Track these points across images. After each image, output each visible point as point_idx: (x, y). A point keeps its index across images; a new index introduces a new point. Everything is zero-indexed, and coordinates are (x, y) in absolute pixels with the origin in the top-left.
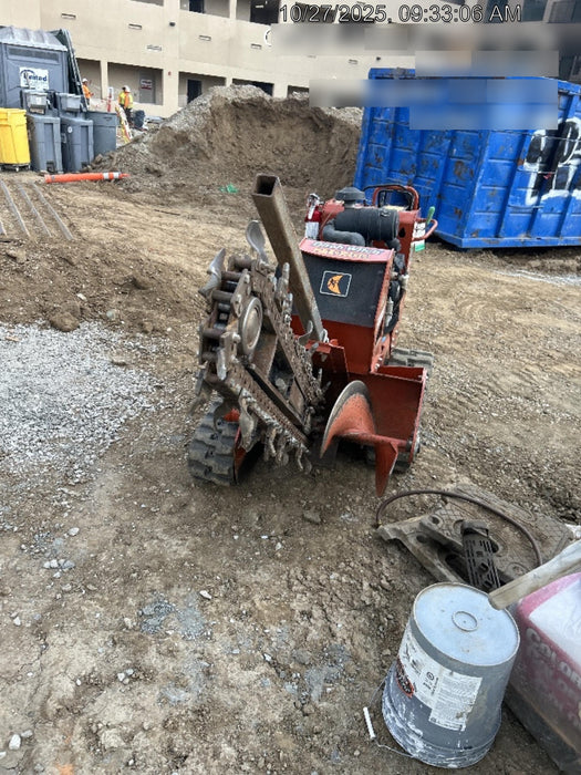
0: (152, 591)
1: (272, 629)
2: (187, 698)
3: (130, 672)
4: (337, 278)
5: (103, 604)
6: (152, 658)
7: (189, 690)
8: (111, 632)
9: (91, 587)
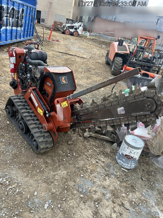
0: (74, 185)
1: (98, 170)
2: (109, 195)
3: (96, 203)
4: (63, 78)
5: (72, 199)
6: (95, 197)
7: (107, 194)
8: (82, 202)
9: (64, 199)
